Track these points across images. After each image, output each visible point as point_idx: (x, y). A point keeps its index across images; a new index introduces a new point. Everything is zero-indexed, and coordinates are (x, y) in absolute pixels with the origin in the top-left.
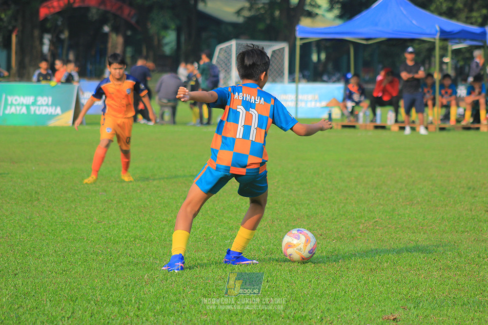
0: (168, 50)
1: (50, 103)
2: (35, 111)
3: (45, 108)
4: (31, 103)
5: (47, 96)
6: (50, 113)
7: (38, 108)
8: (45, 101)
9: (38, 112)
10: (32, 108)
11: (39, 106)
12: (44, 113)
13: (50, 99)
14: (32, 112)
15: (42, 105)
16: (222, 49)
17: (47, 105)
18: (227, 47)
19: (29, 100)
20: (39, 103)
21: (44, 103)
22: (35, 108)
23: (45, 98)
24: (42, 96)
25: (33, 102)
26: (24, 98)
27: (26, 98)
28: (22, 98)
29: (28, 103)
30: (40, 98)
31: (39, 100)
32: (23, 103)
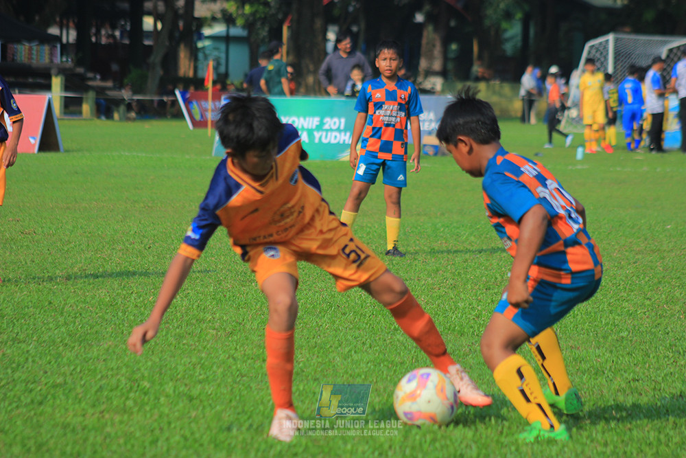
0: (509, 48)
1: (342, 127)
2: (320, 138)
3: (334, 134)
4: (314, 127)
5: (339, 118)
6: (341, 142)
7: (324, 134)
8: (335, 123)
9: (324, 141)
10: (317, 135)
11: (327, 131)
12: (333, 141)
13: (343, 121)
14: (317, 141)
15: (331, 130)
16: (593, 46)
17: (338, 130)
18: (601, 43)
19: (315, 121)
20: (326, 127)
21: (334, 127)
22: (320, 133)
23: (336, 120)
24: (332, 117)
25: (317, 126)
26: (305, 119)
27: (307, 119)
28: (302, 119)
29: (310, 127)
30: (327, 120)
31: (327, 122)
32: (303, 127)
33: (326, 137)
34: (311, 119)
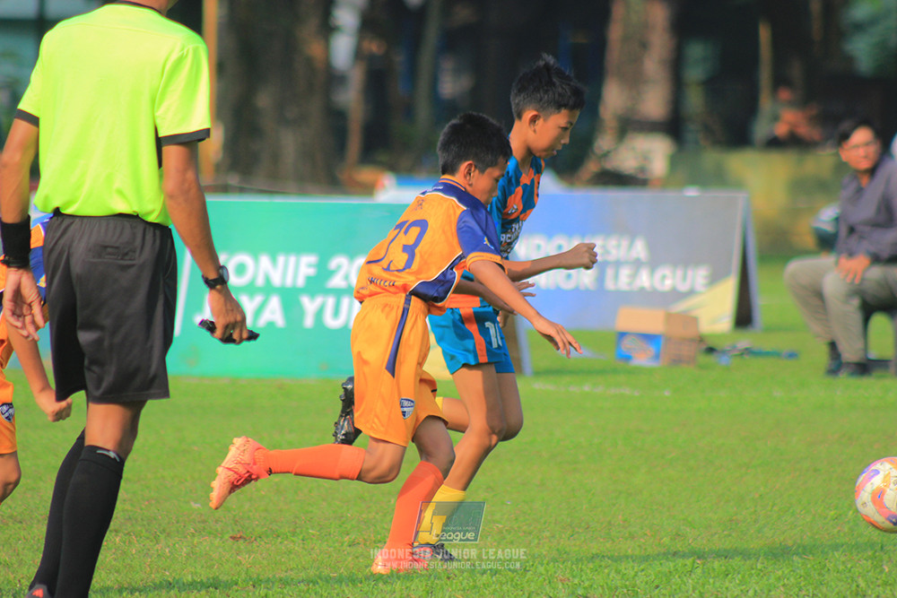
2: (319, 313)
4: (301, 282)
7: (331, 301)
9: (331, 322)
10: (310, 305)
11: (338, 293)
14: (309, 322)
19: (305, 266)
22: (319, 300)
24: (352, 253)
25: (309, 279)
26: (274, 261)
27: (281, 259)
28: (265, 261)
29: (289, 282)
30: (339, 261)
31: (339, 267)
32: (268, 280)
33: (336, 313)
34: (292, 260)
